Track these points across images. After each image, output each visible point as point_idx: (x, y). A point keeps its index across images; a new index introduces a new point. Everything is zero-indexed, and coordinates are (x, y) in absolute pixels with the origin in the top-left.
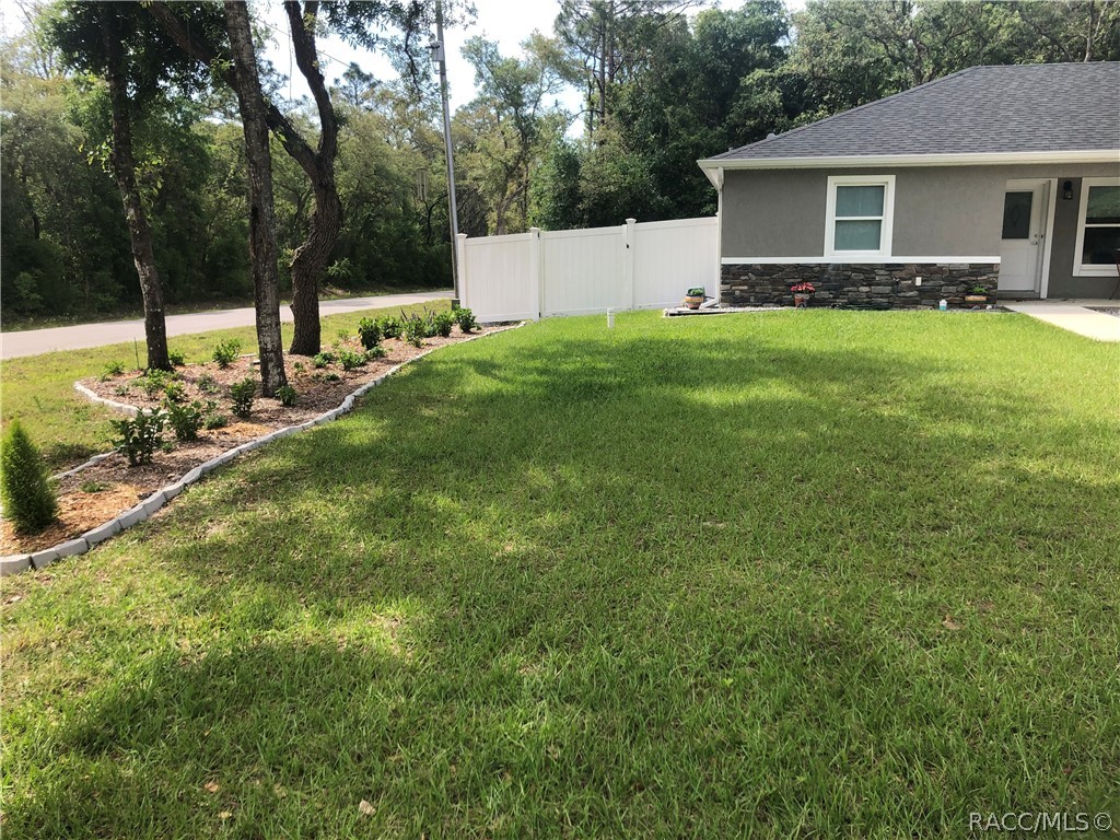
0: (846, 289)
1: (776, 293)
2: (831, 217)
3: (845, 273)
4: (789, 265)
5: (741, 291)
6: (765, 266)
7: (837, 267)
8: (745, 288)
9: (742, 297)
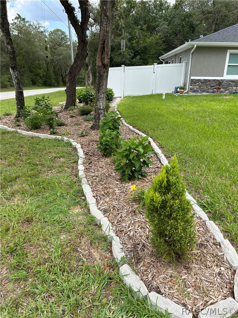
0: (229, 88)
1: (207, 89)
2: (227, 64)
3: (229, 83)
4: (212, 80)
5: (196, 88)
6: (205, 80)
7: (227, 81)
8: (198, 87)
9: (196, 90)
